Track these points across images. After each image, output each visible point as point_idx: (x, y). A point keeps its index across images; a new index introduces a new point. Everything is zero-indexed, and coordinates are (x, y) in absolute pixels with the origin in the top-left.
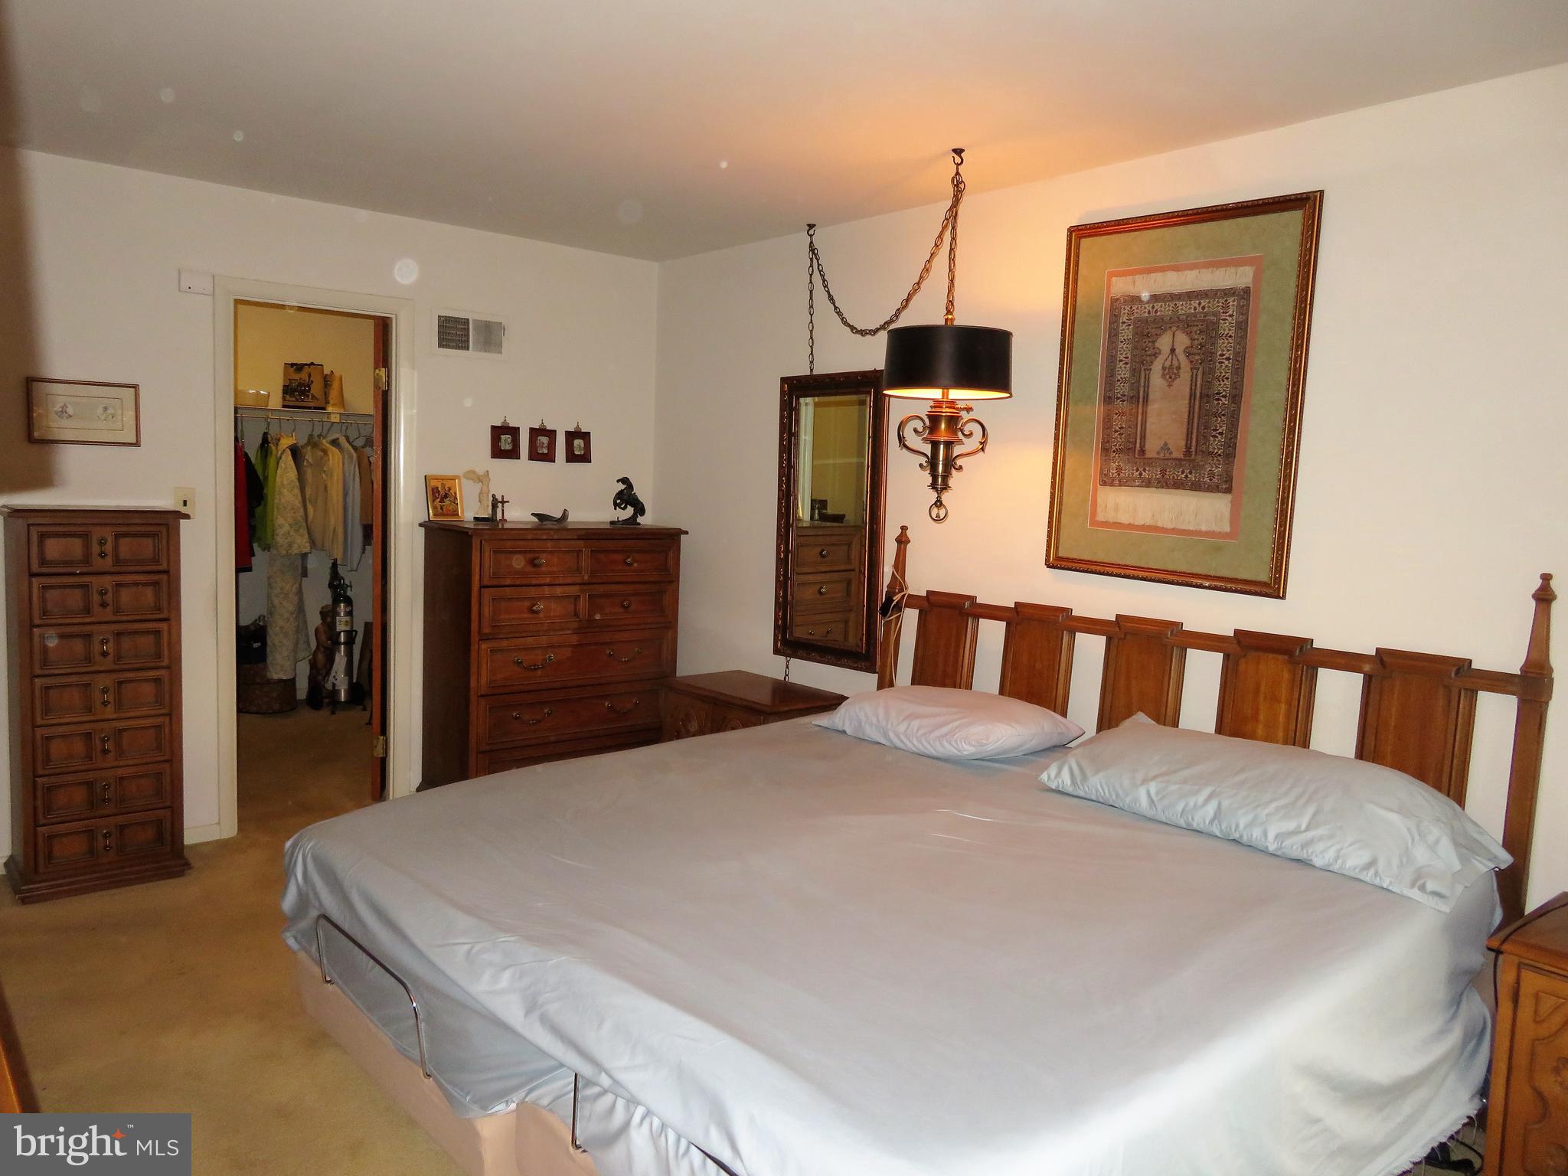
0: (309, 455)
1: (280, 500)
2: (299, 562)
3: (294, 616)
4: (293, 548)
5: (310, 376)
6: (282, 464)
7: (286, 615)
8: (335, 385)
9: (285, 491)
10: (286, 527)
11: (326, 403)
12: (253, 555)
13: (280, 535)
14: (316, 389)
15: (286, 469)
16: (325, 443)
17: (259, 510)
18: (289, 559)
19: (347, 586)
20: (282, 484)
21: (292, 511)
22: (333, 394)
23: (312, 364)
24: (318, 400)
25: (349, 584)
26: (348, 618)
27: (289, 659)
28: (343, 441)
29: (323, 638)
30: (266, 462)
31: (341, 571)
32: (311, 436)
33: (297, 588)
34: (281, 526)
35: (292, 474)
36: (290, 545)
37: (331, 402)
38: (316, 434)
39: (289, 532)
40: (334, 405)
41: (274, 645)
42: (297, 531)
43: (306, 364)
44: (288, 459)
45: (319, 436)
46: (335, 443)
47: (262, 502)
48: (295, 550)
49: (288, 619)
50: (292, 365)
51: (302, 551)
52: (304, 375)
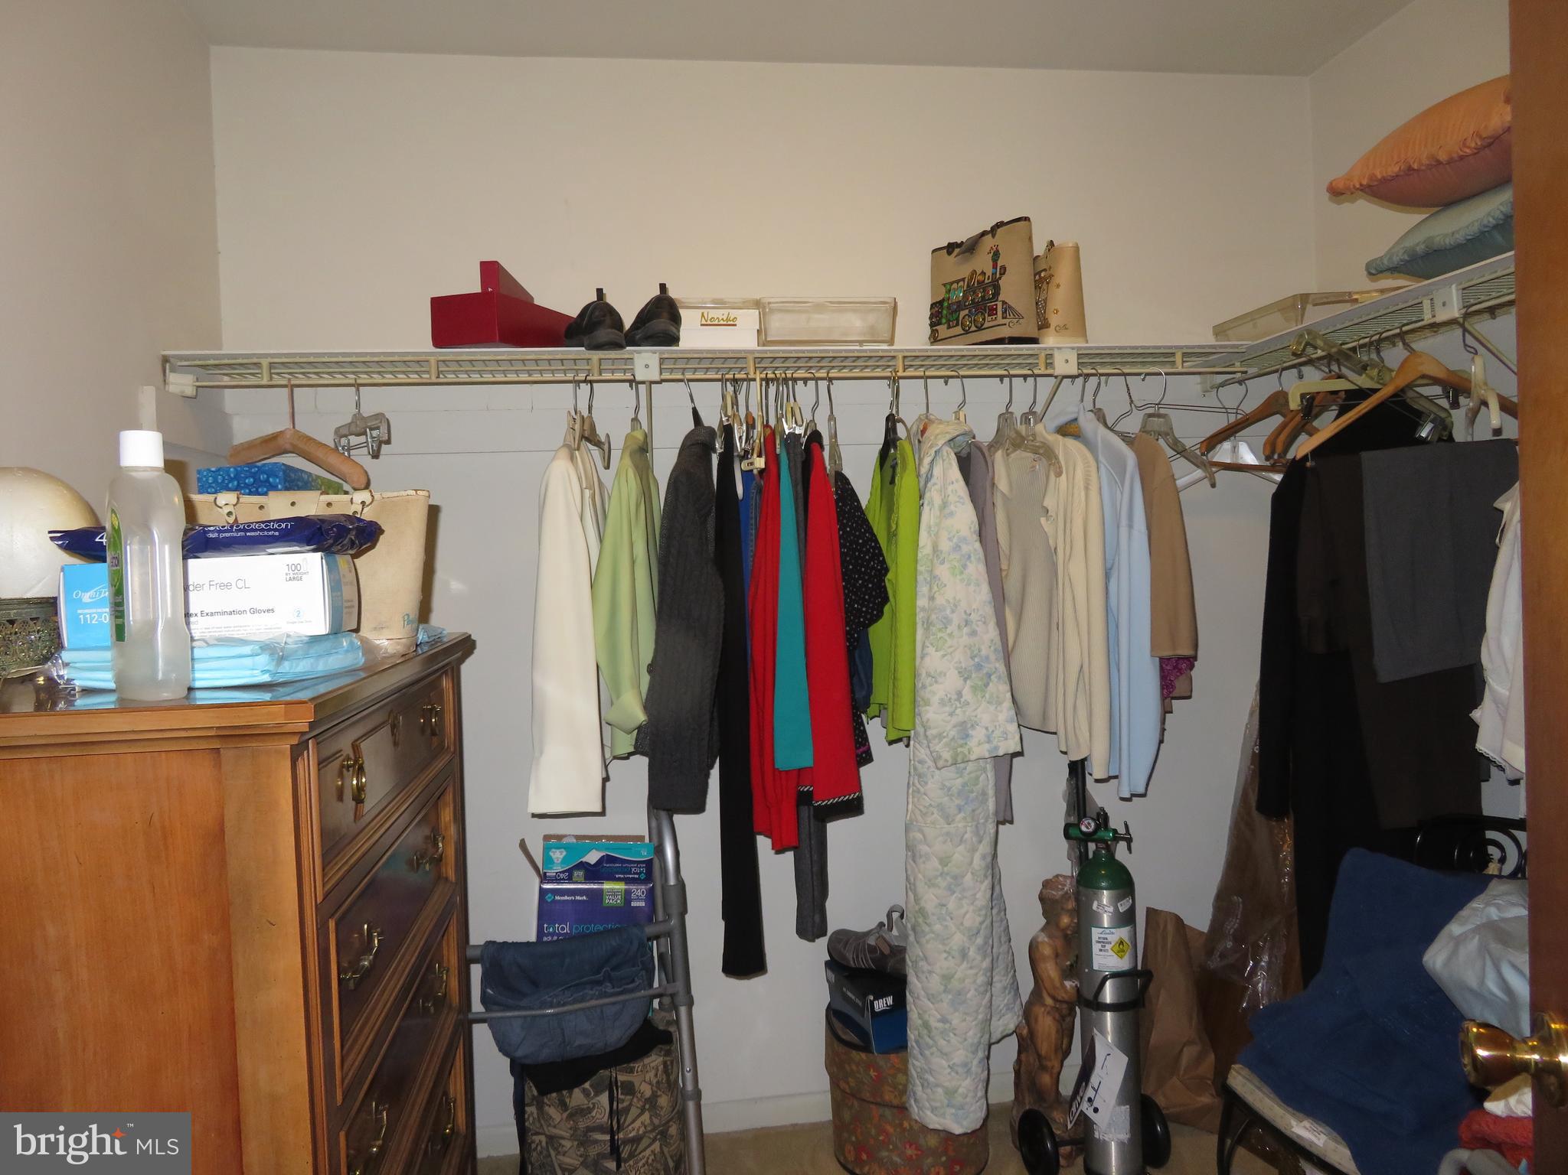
0: (1004, 471)
1: (932, 598)
2: (988, 780)
3: (979, 941)
4: (972, 743)
5: (996, 255)
6: (933, 495)
7: (958, 940)
8: (1063, 274)
9: (943, 571)
10: (951, 682)
11: (1040, 328)
12: (867, 758)
13: (935, 700)
14: (1014, 290)
15: (944, 505)
16: (1044, 431)
17: (877, 633)
18: (960, 773)
19: (1117, 838)
20: (935, 549)
21: (966, 630)
22: (1059, 298)
23: (1000, 225)
24: (1020, 316)
25: (1122, 830)
26: (1124, 933)
27: (968, 1072)
28: (1088, 424)
29: (1051, 970)
30: (891, 495)
31: (1100, 796)
32: (1005, 418)
33: (984, 857)
34: (935, 678)
35: (965, 516)
36: (964, 730)
37: (1054, 320)
38: (1019, 409)
39: (959, 694)
40: (1062, 329)
41: (926, 1025)
42: (980, 689)
43: (984, 234)
44: (947, 477)
45: (1025, 418)
46: (1068, 430)
47: (887, 609)
48: (978, 747)
49: (964, 954)
50: (951, 247)
51: (996, 748)
52: (982, 262)
